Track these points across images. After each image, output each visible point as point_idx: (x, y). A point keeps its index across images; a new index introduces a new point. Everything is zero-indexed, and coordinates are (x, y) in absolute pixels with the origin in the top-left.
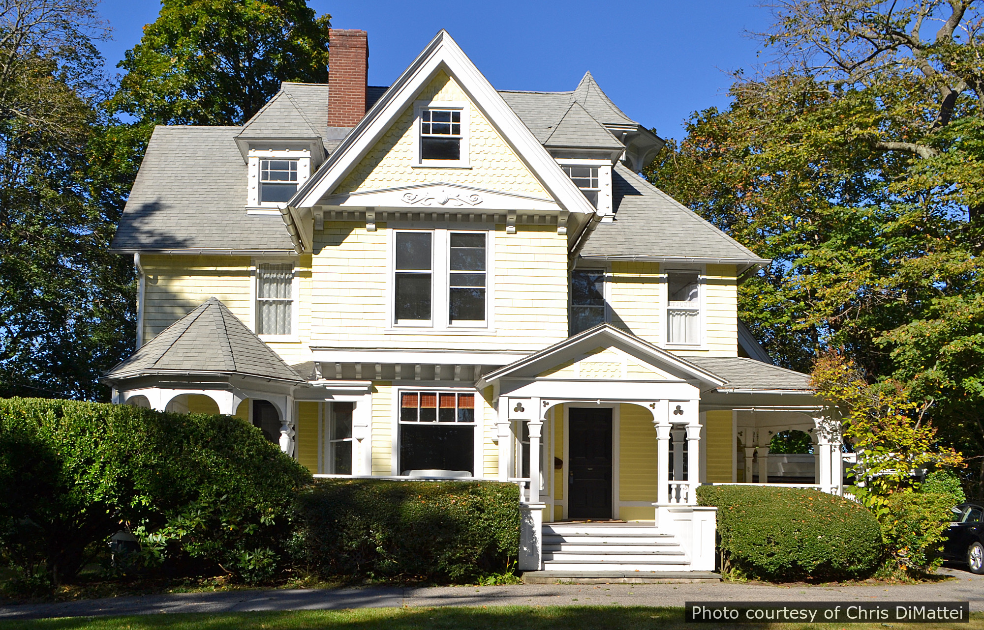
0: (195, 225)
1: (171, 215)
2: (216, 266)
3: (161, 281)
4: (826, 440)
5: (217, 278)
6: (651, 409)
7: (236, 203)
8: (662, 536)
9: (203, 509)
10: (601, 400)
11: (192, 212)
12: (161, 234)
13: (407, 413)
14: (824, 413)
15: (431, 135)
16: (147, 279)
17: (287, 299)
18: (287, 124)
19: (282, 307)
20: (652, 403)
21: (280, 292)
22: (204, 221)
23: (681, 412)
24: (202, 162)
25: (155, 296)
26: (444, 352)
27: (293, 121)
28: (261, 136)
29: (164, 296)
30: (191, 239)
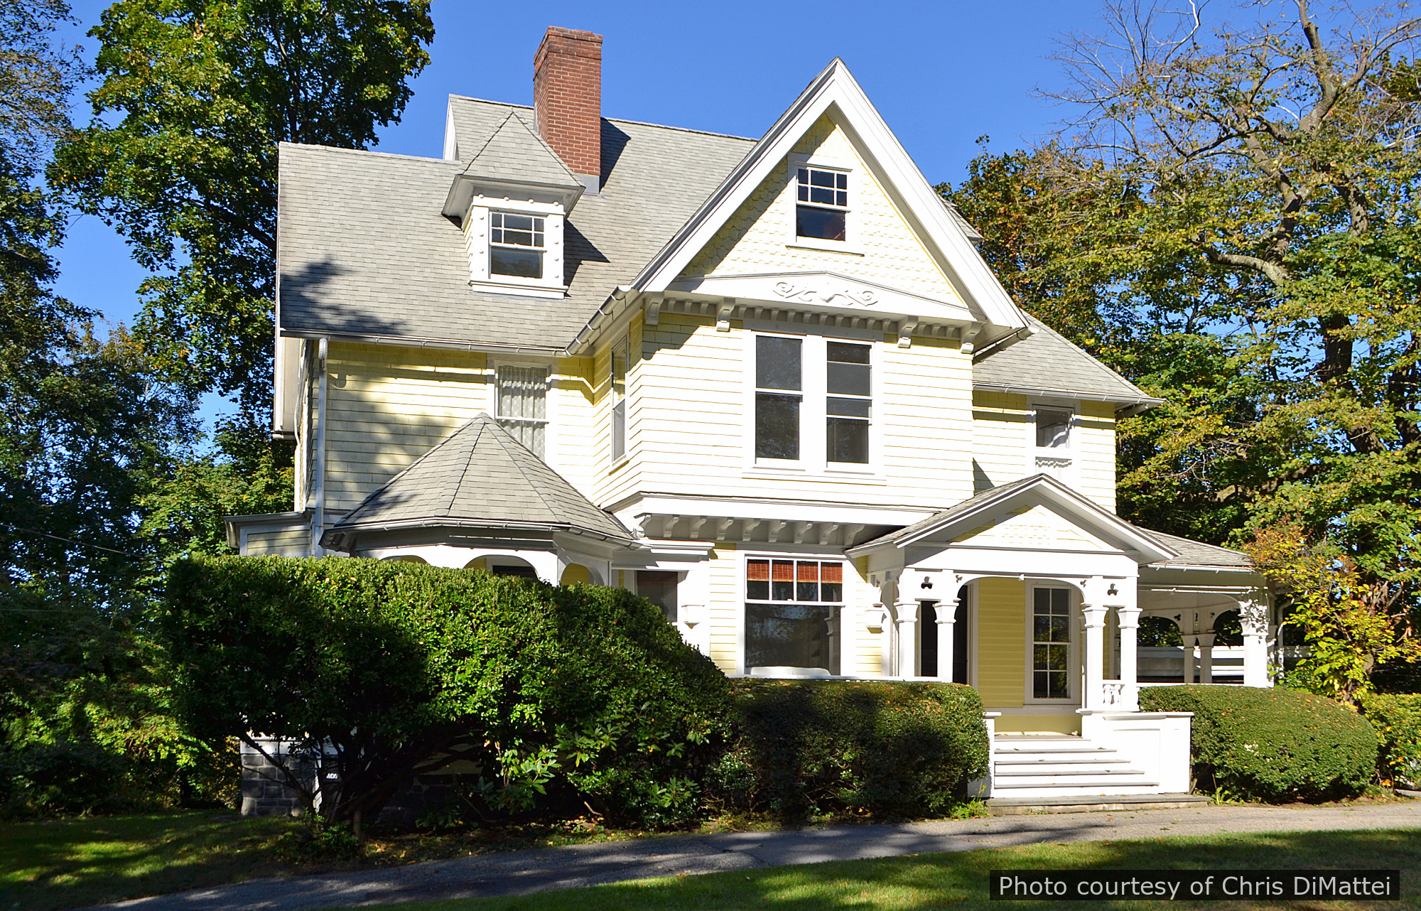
0: (400, 301)
1: (357, 284)
2: (436, 366)
3: (350, 383)
4: (1254, 629)
5: (436, 383)
6: (1081, 587)
7: (449, 272)
8: (1101, 750)
9: (614, 723)
10: (1026, 574)
11: (386, 281)
12: (353, 313)
13: (755, 589)
14: (1252, 596)
15: (809, 203)
16: (330, 379)
17: (536, 420)
18: (530, 163)
19: (530, 430)
20: (1083, 580)
21: (527, 409)
22: (412, 297)
23: (1115, 592)
24: (374, 205)
25: (342, 406)
26: (820, 506)
27: (538, 158)
28: (498, 176)
29: (356, 407)
30: (403, 323)
